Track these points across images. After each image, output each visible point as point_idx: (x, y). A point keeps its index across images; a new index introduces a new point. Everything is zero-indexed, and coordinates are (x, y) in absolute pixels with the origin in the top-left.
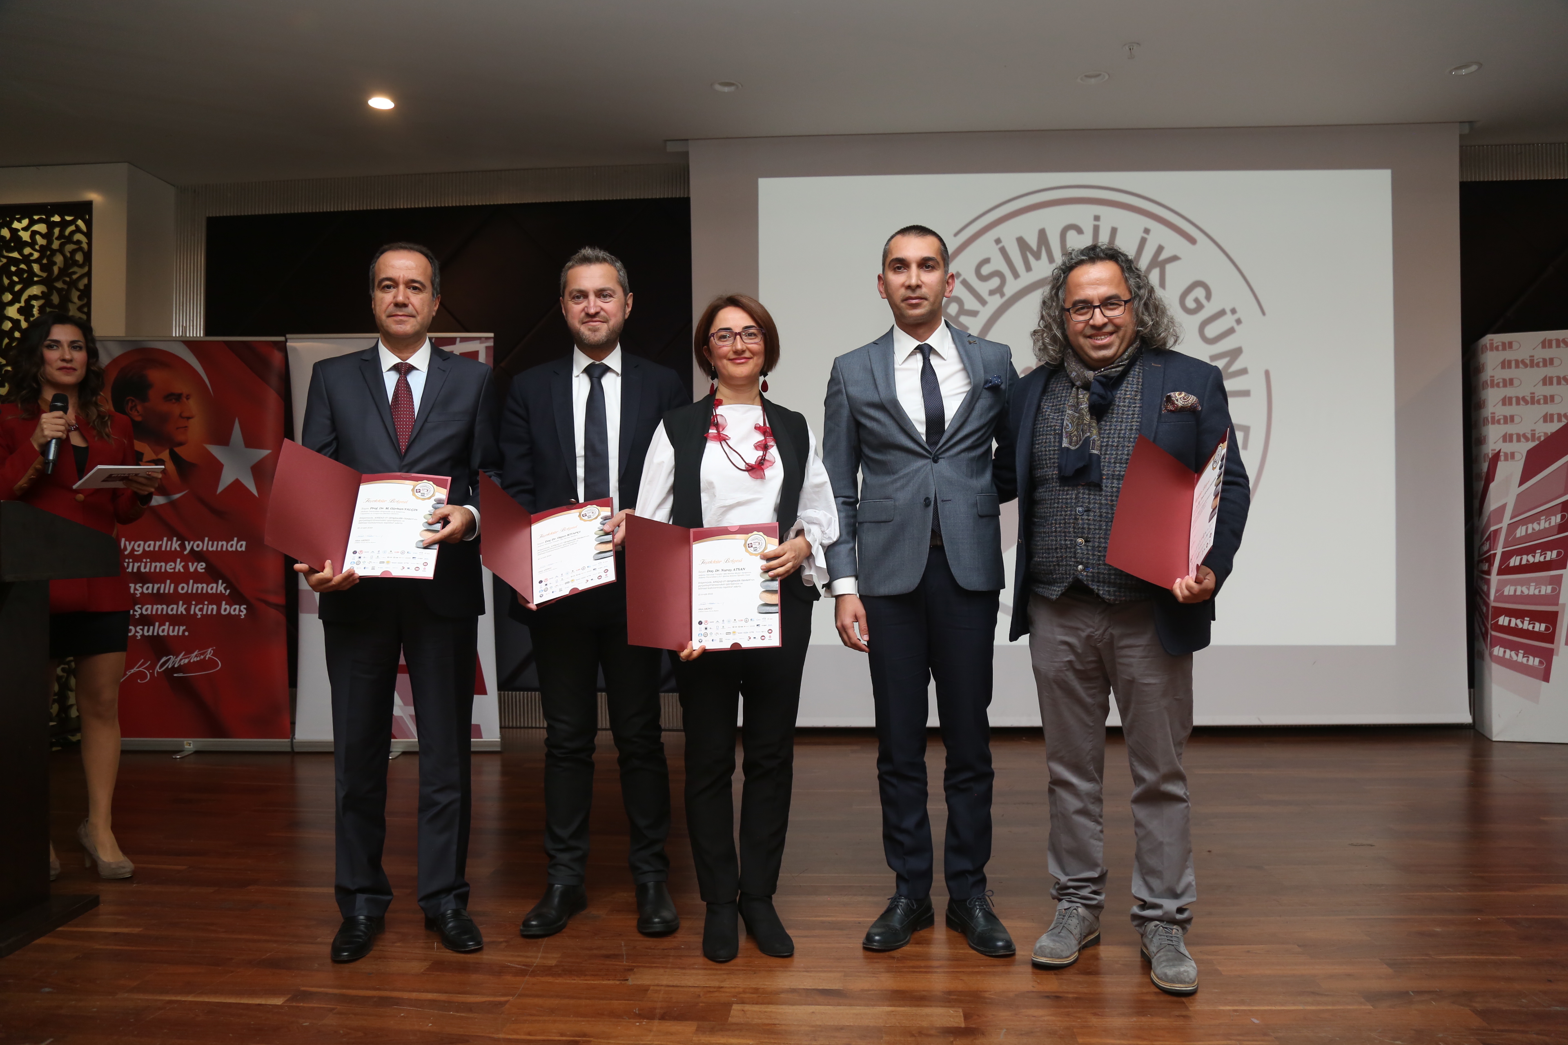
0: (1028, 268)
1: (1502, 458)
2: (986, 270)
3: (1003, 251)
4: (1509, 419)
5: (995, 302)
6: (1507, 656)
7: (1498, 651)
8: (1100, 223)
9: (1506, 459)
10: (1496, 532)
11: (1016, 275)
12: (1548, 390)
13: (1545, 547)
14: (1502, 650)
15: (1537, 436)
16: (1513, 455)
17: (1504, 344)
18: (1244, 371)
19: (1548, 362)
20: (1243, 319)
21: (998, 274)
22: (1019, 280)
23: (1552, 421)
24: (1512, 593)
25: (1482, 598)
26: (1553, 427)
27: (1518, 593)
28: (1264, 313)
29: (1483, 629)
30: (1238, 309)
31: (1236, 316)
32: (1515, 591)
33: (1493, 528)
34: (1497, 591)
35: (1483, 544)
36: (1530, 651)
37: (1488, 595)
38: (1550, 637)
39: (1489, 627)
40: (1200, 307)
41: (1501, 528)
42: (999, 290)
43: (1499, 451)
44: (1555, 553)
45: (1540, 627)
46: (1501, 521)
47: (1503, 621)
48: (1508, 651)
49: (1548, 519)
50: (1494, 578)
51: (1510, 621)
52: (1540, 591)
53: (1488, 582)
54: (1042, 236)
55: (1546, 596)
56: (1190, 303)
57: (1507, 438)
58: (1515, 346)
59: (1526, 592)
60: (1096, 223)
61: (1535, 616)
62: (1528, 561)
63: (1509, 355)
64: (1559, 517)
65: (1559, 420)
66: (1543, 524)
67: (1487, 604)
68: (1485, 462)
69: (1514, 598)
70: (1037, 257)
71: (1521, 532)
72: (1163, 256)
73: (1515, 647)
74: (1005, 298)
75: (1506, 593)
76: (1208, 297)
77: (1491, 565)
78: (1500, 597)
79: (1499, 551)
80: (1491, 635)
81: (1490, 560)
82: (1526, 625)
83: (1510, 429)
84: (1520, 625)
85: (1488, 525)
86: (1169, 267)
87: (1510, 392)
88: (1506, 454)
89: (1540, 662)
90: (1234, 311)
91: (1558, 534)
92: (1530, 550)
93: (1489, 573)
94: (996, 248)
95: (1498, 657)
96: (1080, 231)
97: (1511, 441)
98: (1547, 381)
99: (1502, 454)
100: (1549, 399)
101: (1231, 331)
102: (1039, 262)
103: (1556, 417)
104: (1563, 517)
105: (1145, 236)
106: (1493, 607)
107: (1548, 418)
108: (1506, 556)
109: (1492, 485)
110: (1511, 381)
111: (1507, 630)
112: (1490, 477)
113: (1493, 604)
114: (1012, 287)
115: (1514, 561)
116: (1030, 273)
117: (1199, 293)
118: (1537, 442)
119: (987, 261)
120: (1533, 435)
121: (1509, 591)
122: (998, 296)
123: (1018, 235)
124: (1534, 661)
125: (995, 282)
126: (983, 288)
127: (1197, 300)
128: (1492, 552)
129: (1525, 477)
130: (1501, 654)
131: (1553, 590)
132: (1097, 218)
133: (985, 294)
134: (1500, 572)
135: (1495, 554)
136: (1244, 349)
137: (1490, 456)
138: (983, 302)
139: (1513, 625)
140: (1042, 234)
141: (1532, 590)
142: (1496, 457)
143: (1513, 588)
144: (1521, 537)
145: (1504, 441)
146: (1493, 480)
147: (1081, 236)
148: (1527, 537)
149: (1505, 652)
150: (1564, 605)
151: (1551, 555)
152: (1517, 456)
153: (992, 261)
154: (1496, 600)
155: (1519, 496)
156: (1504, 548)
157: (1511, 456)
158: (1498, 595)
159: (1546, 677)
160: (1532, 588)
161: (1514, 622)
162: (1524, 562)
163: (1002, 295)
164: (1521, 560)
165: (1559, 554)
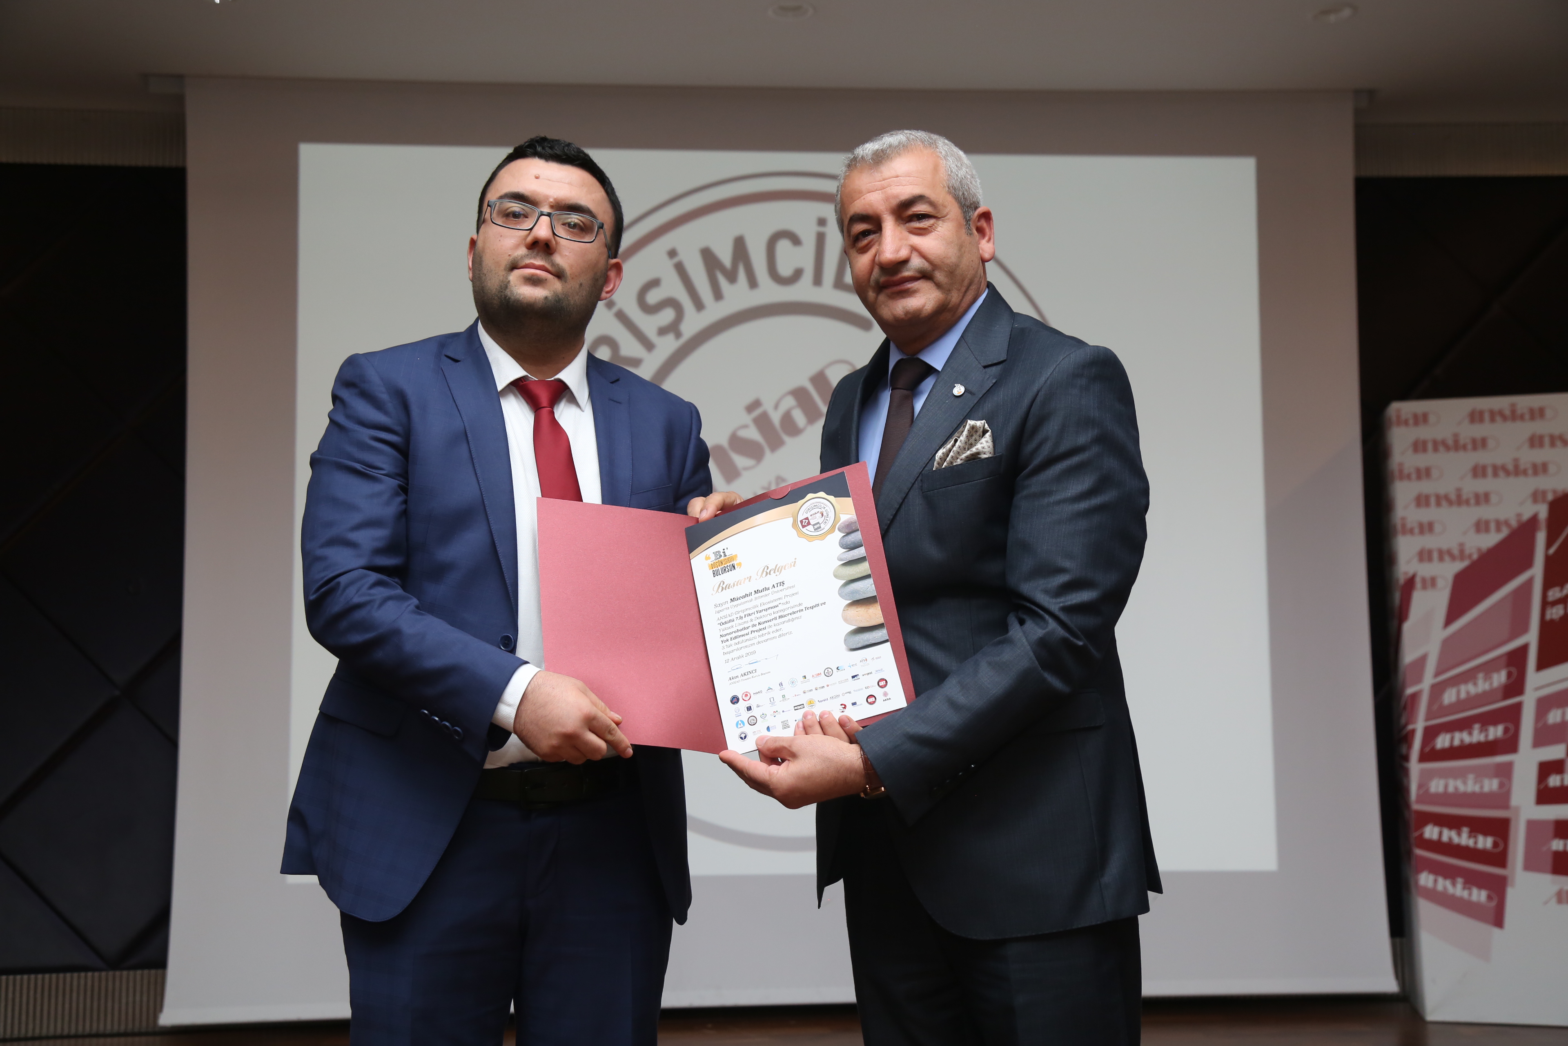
0: (718, 295)
1: (1418, 584)
2: (653, 297)
3: (680, 269)
4: (1427, 528)
5: (667, 346)
6: (1440, 887)
7: (1425, 879)
8: (827, 230)
9: (1424, 587)
10: (1415, 696)
11: (699, 305)
12: (1481, 486)
13: (1487, 720)
14: (1431, 877)
15: (1467, 552)
16: (1434, 581)
17: (1416, 417)
19: (1479, 444)
21: (671, 303)
22: (703, 313)
23: (1487, 530)
24: (1441, 789)
25: (1399, 795)
26: (1491, 540)
27: (1451, 789)
29: (1404, 846)
32: (1446, 787)
33: (1410, 691)
34: (1420, 786)
35: (1399, 713)
36: (1473, 880)
37: (1407, 791)
38: (1499, 857)
39: (1412, 841)
41: (1421, 691)
42: (673, 328)
43: (1414, 576)
45: (1485, 842)
46: (1419, 679)
47: (1431, 832)
48: (1440, 880)
49: (1488, 677)
50: (1415, 768)
51: (1440, 834)
52: (1482, 787)
53: (1406, 772)
54: (740, 247)
55: (1491, 795)
57: (1425, 556)
58: (1432, 420)
59: (1462, 788)
60: (821, 229)
61: (1478, 826)
62: (1462, 741)
63: (1424, 433)
64: (1504, 674)
65: (1498, 530)
66: (1481, 686)
67: (1407, 805)
68: (1395, 589)
69: (1445, 798)
70: (732, 277)
71: (1449, 697)
73: (1450, 873)
74: (682, 340)
75: (1433, 790)
77: (1409, 746)
78: (1426, 796)
80: (1415, 854)
81: (1408, 738)
82: (1464, 839)
83: (1429, 542)
84: (1456, 840)
85: (1404, 685)
87: (1426, 487)
88: (1424, 580)
89: (1489, 898)
93: (1406, 758)
94: (669, 264)
95: (1427, 889)
96: (795, 240)
97: (1430, 559)
98: (1479, 471)
99: (1418, 580)
100: (1483, 499)
102: (735, 287)
103: (1493, 526)
104: (1509, 675)
106: (1415, 810)
107: (1481, 526)
108: (1431, 733)
109: (1407, 625)
110: (1428, 472)
111: (1437, 846)
112: (1403, 615)
113: (1416, 806)
114: (693, 323)
115: (1443, 741)
116: (721, 304)
118: (1467, 563)
119: (655, 283)
120: (1462, 551)
121: (1437, 786)
122: (670, 337)
123: (703, 244)
124: (1479, 896)
125: (667, 316)
126: (649, 324)
128: (1410, 727)
129: (1454, 612)
130: (1431, 884)
131: (1501, 785)
132: (822, 222)
133: (650, 332)
134: (1423, 758)
135: (1413, 731)
137: (1402, 582)
138: (649, 346)
139: (1445, 838)
140: (740, 246)
141: (1470, 786)
142: (1410, 583)
143: (1442, 783)
144: (1451, 705)
145: (1421, 560)
146: (1407, 617)
147: (797, 249)
148: (1460, 705)
149: (1436, 881)
150: (1517, 809)
151: (1496, 732)
152: (1440, 583)
153: (664, 283)
154: (1419, 800)
155: (1447, 643)
156: (1427, 719)
157: (1431, 583)
158: (1421, 792)
159: (1498, 920)
160: (1470, 782)
161: (1447, 835)
162: (1457, 743)
163: (678, 335)
164: (1452, 739)
165: (1506, 730)
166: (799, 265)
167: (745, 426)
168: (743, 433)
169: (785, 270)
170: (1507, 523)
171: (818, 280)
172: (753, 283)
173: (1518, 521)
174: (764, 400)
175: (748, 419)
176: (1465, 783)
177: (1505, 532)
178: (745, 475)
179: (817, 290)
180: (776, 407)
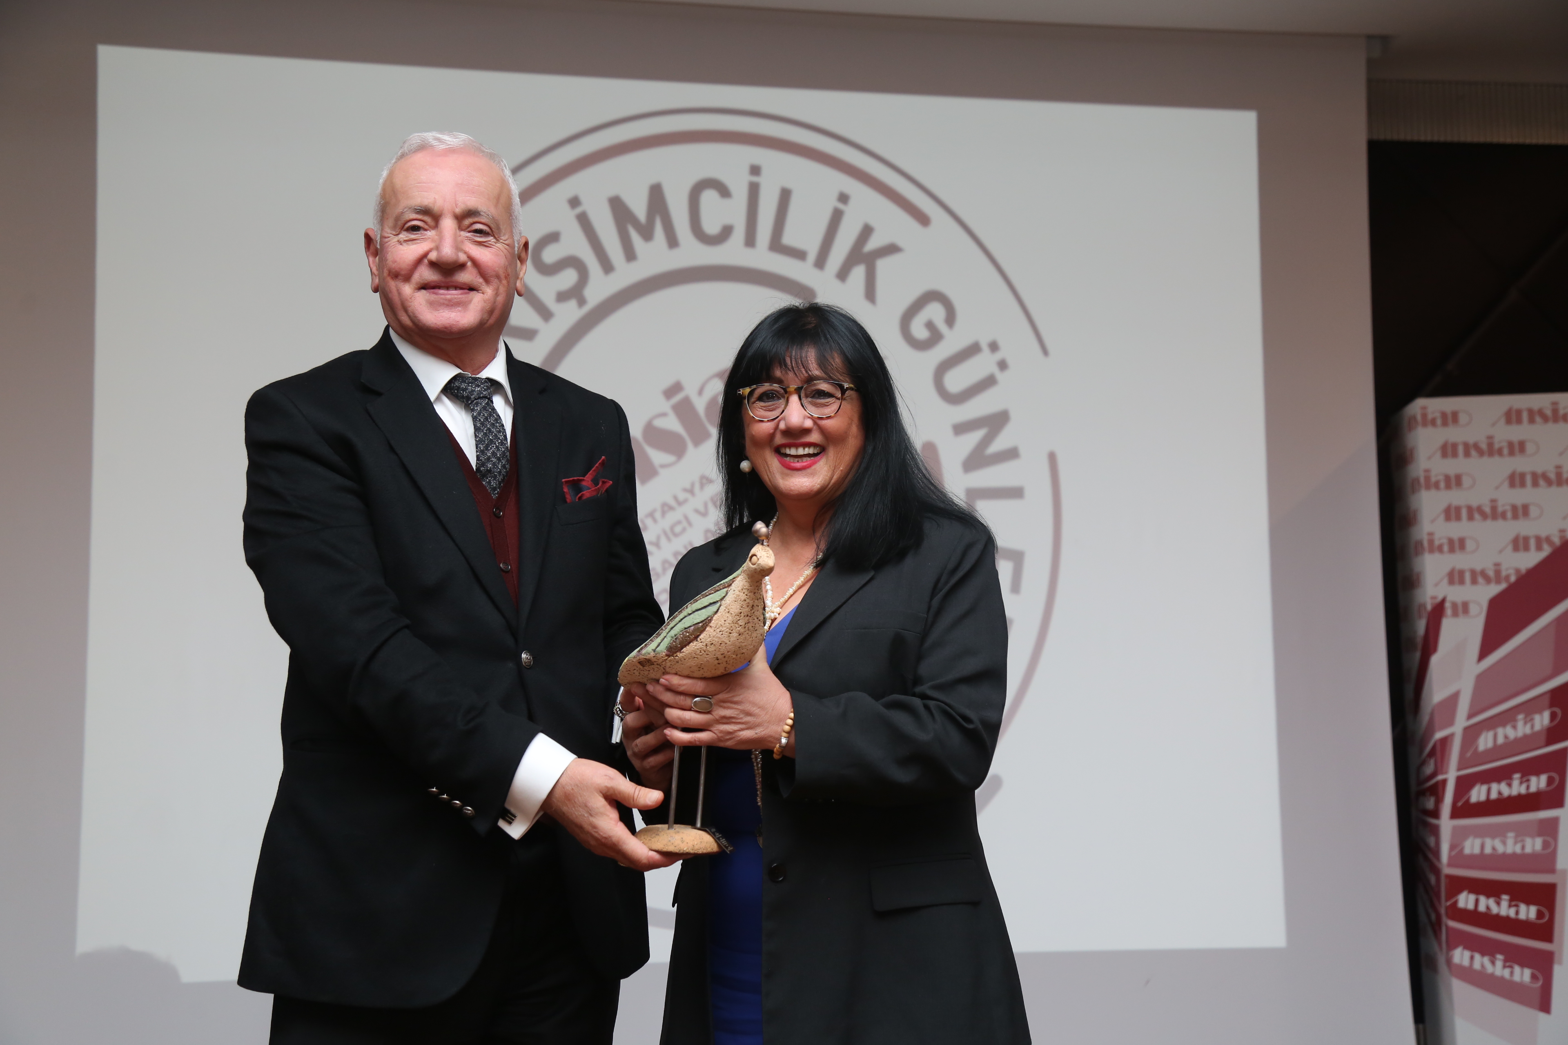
0: (630, 255)
1: (1449, 611)
3: (584, 221)
4: (1457, 545)
5: (568, 314)
6: (1477, 966)
7: (1461, 956)
8: (761, 180)
9: (1455, 614)
10: (1445, 741)
11: (607, 267)
12: (1519, 496)
13: (1528, 769)
14: (1467, 954)
15: (1504, 574)
16: (1465, 607)
17: (1444, 415)
18: (1012, 454)
20: (1010, 361)
21: (573, 262)
22: (612, 276)
23: (1527, 548)
24: (1477, 851)
25: (1426, 858)
26: (1530, 559)
27: (1488, 850)
28: (1045, 352)
29: (1433, 917)
30: (1001, 343)
31: (998, 356)
32: (1483, 847)
33: (1439, 735)
34: (1452, 847)
35: (1423, 763)
36: (1514, 956)
37: (1437, 853)
38: (1544, 930)
39: (1443, 911)
40: (935, 337)
41: (1452, 735)
42: (575, 293)
43: (1443, 601)
44: (1544, 779)
45: (1528, 912)
46: (1451, 722)
47: (1465, 901)
48: (1477, 957)
49: (1529, 719)
50: (1446, 824)
51: (1477, 902)
52: (1523, 848)
53: (1435, 831)
55: (1534, 856)
56: (919, 331)
57: (1455, 577)
58: (1463, 419)
59: (1500, 849)
60: (755, 179)
61: (1519, 893)
62: (1500, 793)
63: (1453, 434)
64: (1546, 715)
65: (1539, 548)
66: (1521, 729)
67: (1437, 871)
68: (1420, 617)
69: (1482, 860)
70: (647, 234)
71: (1485, 742)
72: (872, 244)
73: (1488, 948)
75: (1467, 851)
76: (951, 319)
77: (1439, 800)
78: (1458, 859)
79: (1451, 776)
80: (1447, 927)
81: (1437, 791)
82: (1503, 908)
83: (1460, 561)
84: (1495, 909)
85: (1430, 730)
86: (883, 265)
87: (1456, 497)
88: (1454, 605)
89: (1534, 977)
90: (994, 347)
91: (1549, 743)
92: (1502, 774)
93: (1436, 814)
94: (571, 215)
95: (1460, 967)
96: (724, 191)
97: (1462, 582)
98: (1516, 480)
99: (1448, 605)
100: (1521, 512)
101: (989, 382)
102: (650, 245)
103: (1532, 543)
104: (1553, 716)
105: (841, 206)
106: (1448, 877)
107: (1520, 544)
108: (1464, 784)
109: (1435, 660)
110: (1458, 480)
111: (1474, 917)
112: (1430, 645)
113: (1447, 870)
115: (1478, 794)
116: (633, 265)
117: (935, 312)
118: (1503, 586)
119: (553, 238)
120: (1498, 573)
121: (1471, 846)
122: (572, 304)
123: (612, 193)
124: (1522, 975)
125: (569, 277)
127: (930, 325)
128: (1440, 777)
129: (1489, 644)
130: (1466, 962)
131: (1546, 845)
132: (755, 170)
134: (1456, 813)
135: (1444, 782)
136: (1013, 415)
137: (1429, 607)
138: (546, 314)
139: (1482, 908)
140: (656, 195)
141: (1510, 846)
142: (1439, 610)
143: (1478, 842)
144: (1487, 752)
145: (1451, 582)
146: (1435, 650)
147: (726, 202)
148: (1497, 752)
149: (1472, 958)
150: (1564, 873)
151: (1539, 783)
152: (1473, 609)
153: (563, 238)
154: (1450, 865)
155: (1480, 679)
156: (1459, 769)
157: (1464, 608)
158: (1453, 853)
159: (1545, 1006)
160: (1510, 842)
161: (1485, 904)
162: (1494, 795)
163: (582, 302)
164: (1489, 791)
165: (1550, 781)
166: (728, 221)
167: (664, 415)
168: (659, 423)
169: (711, 227)
170: (1548, 540)
171: (750, 241)
172: (673, 241)
173: (1561, 538)
174: (685, 383)
175: (666, 406)
176: (1504, 843)
177: (1547, 551)
178: (662, 472)
179: (749, 251)
180: (700, 392)
